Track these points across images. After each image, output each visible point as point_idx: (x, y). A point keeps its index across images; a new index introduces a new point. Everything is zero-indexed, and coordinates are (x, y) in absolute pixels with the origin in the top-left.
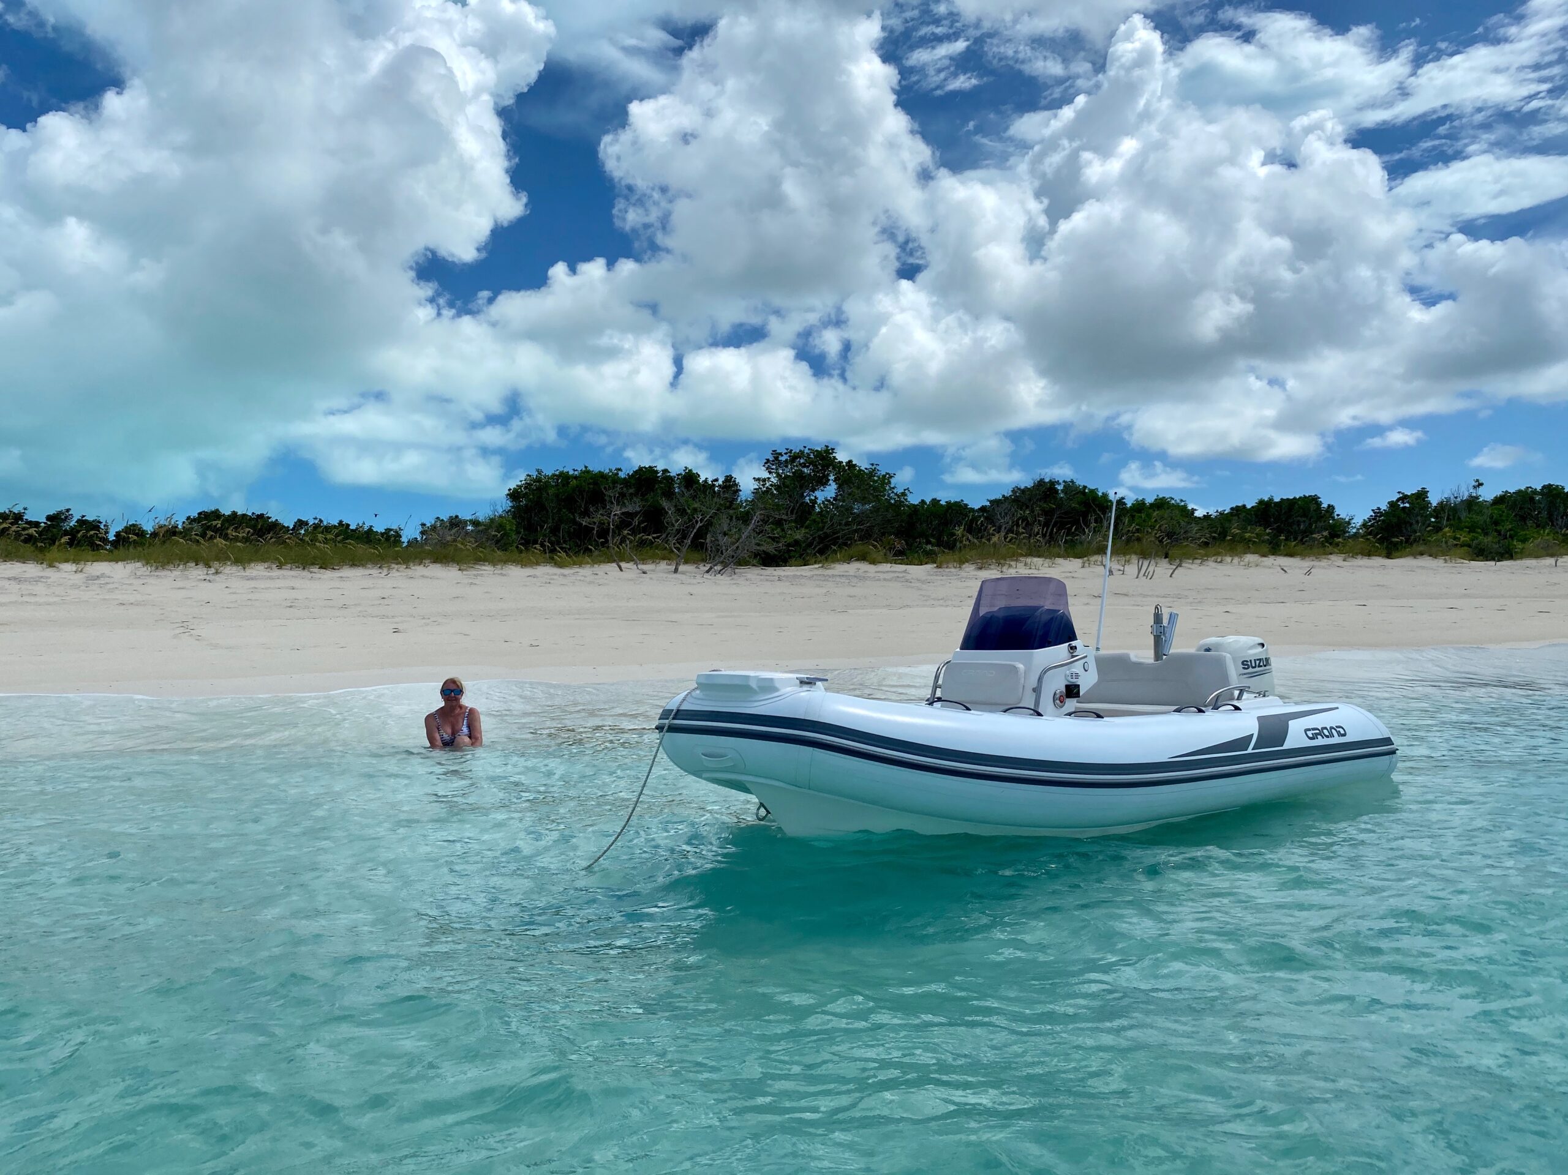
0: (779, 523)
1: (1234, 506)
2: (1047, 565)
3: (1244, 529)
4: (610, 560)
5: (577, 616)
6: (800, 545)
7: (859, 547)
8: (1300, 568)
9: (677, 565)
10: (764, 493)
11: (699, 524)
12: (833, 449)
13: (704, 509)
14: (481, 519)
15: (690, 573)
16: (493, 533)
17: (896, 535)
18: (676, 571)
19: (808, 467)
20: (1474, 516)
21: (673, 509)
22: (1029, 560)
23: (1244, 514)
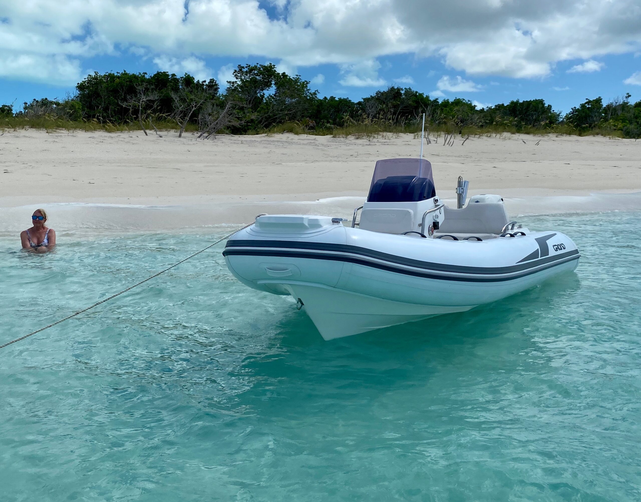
0: (242, 109)
1: (497, 104)
2: (394, 137)
3: (502, 117)
4: (140, 128)
5: (119, 164)
6: (254, 123)
7: (288, 124)
8: (533, 141)
9: (181, 132)
10: (233, 90)
11: (194, 109)
12: (274, 66)
13: (197, 99)
14: (61, 102)
15: (188, 137)
16: (68, 111)
17: (310, 117)
18: (180, 136)
19: (259, 76)
20: (626, 114)
21: (178, 99)
22: (385, 134)
23: (502, 110)
